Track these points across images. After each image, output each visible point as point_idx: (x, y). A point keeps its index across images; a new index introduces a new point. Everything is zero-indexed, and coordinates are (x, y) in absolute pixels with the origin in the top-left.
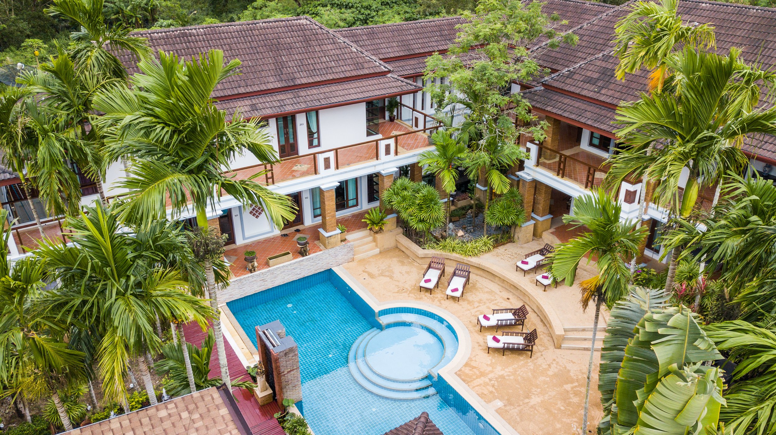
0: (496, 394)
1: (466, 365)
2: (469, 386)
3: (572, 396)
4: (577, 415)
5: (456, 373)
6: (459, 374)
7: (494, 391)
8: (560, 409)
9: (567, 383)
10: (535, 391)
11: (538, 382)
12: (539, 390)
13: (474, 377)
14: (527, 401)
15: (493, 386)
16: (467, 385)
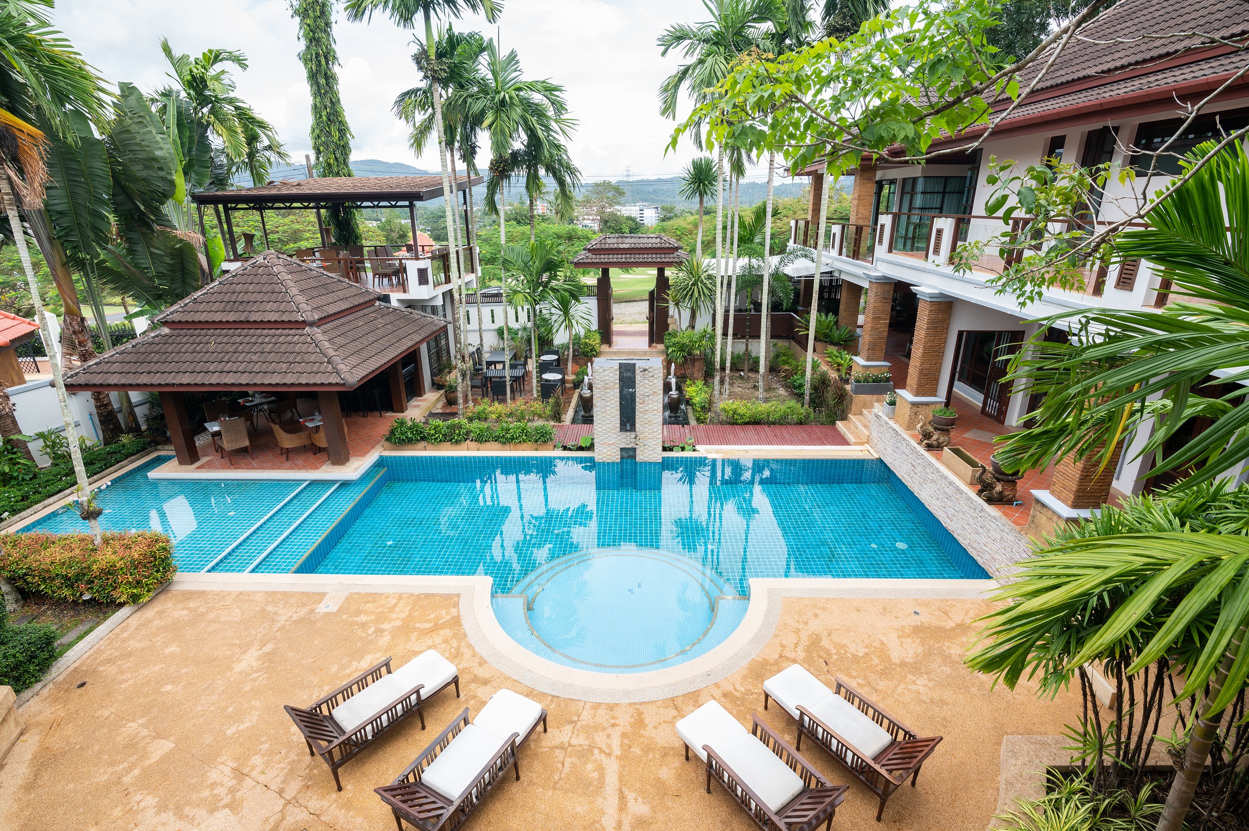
0: (344, 617)
1: (456, 622)
2: (412, 595)
3: (145, 732)
4: (121, 698)
5: (458, 596)
6: (452, 600)
7: (355, 619)
8: (173, 683)
9: (165, 758)
10: (255, 680)
11: (258, 704)
12: (247, 689)
13: (416, 614)
14: (269, 648)
15: (364, 625)
16: (416, 592)
